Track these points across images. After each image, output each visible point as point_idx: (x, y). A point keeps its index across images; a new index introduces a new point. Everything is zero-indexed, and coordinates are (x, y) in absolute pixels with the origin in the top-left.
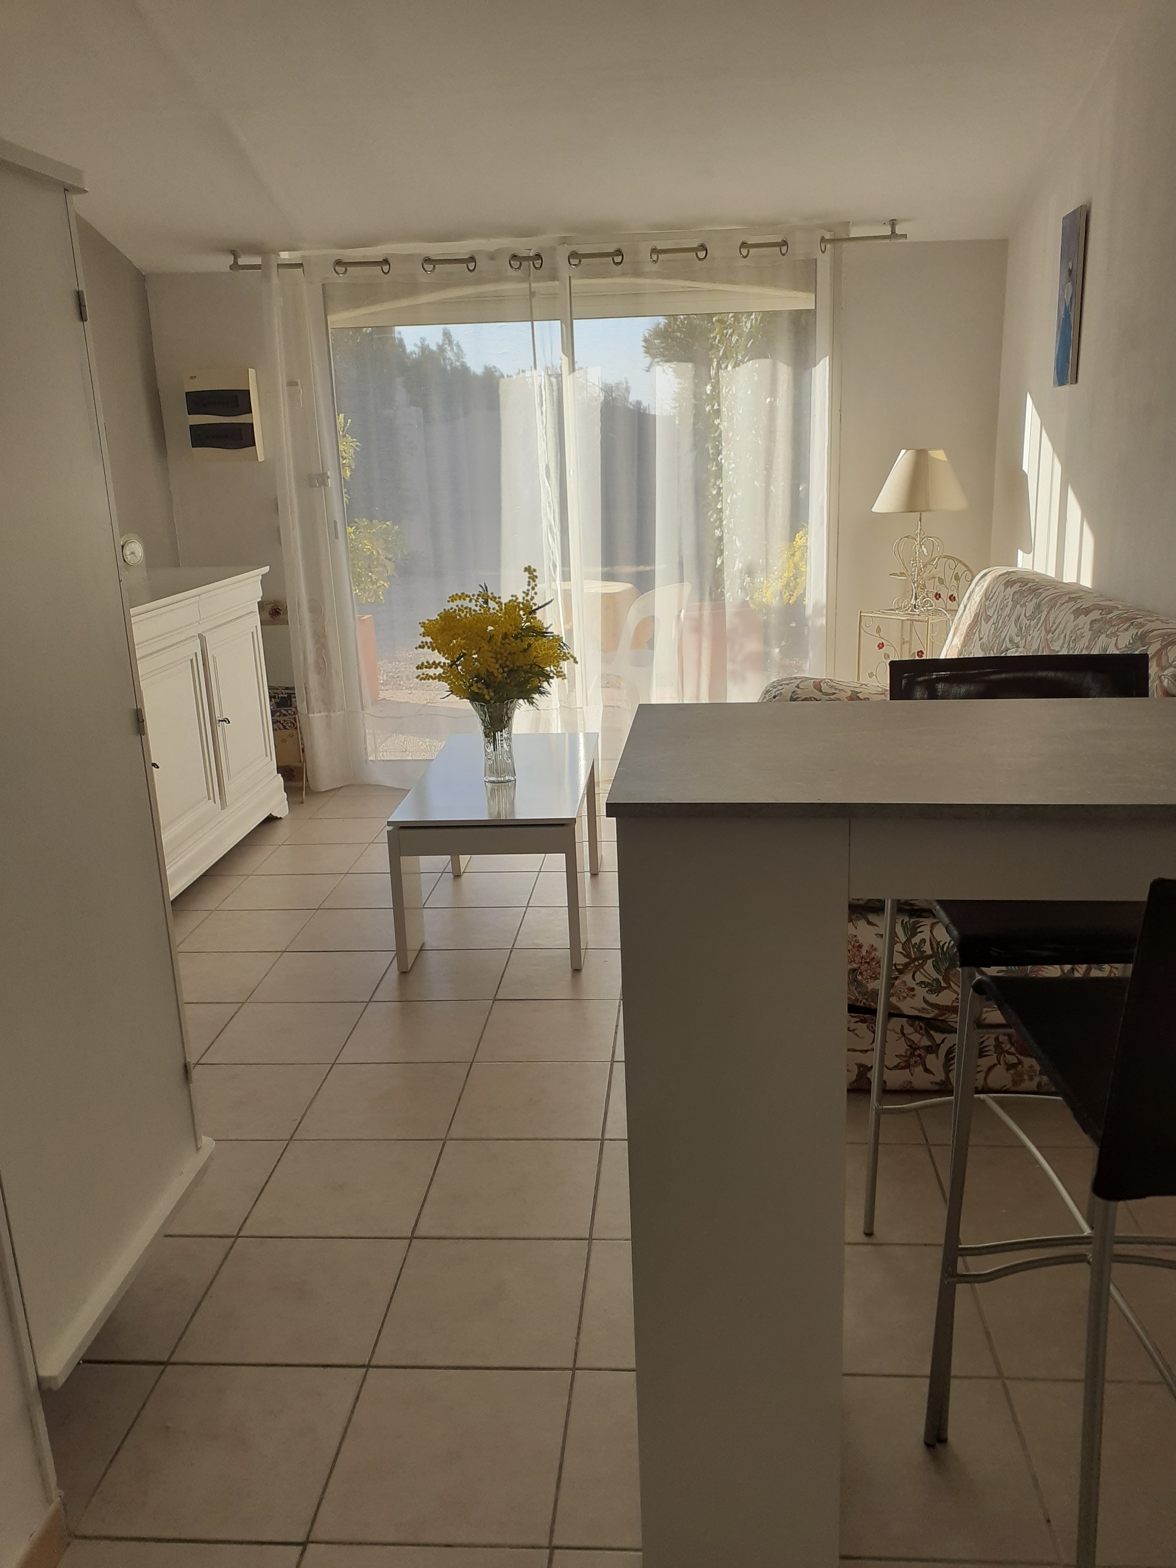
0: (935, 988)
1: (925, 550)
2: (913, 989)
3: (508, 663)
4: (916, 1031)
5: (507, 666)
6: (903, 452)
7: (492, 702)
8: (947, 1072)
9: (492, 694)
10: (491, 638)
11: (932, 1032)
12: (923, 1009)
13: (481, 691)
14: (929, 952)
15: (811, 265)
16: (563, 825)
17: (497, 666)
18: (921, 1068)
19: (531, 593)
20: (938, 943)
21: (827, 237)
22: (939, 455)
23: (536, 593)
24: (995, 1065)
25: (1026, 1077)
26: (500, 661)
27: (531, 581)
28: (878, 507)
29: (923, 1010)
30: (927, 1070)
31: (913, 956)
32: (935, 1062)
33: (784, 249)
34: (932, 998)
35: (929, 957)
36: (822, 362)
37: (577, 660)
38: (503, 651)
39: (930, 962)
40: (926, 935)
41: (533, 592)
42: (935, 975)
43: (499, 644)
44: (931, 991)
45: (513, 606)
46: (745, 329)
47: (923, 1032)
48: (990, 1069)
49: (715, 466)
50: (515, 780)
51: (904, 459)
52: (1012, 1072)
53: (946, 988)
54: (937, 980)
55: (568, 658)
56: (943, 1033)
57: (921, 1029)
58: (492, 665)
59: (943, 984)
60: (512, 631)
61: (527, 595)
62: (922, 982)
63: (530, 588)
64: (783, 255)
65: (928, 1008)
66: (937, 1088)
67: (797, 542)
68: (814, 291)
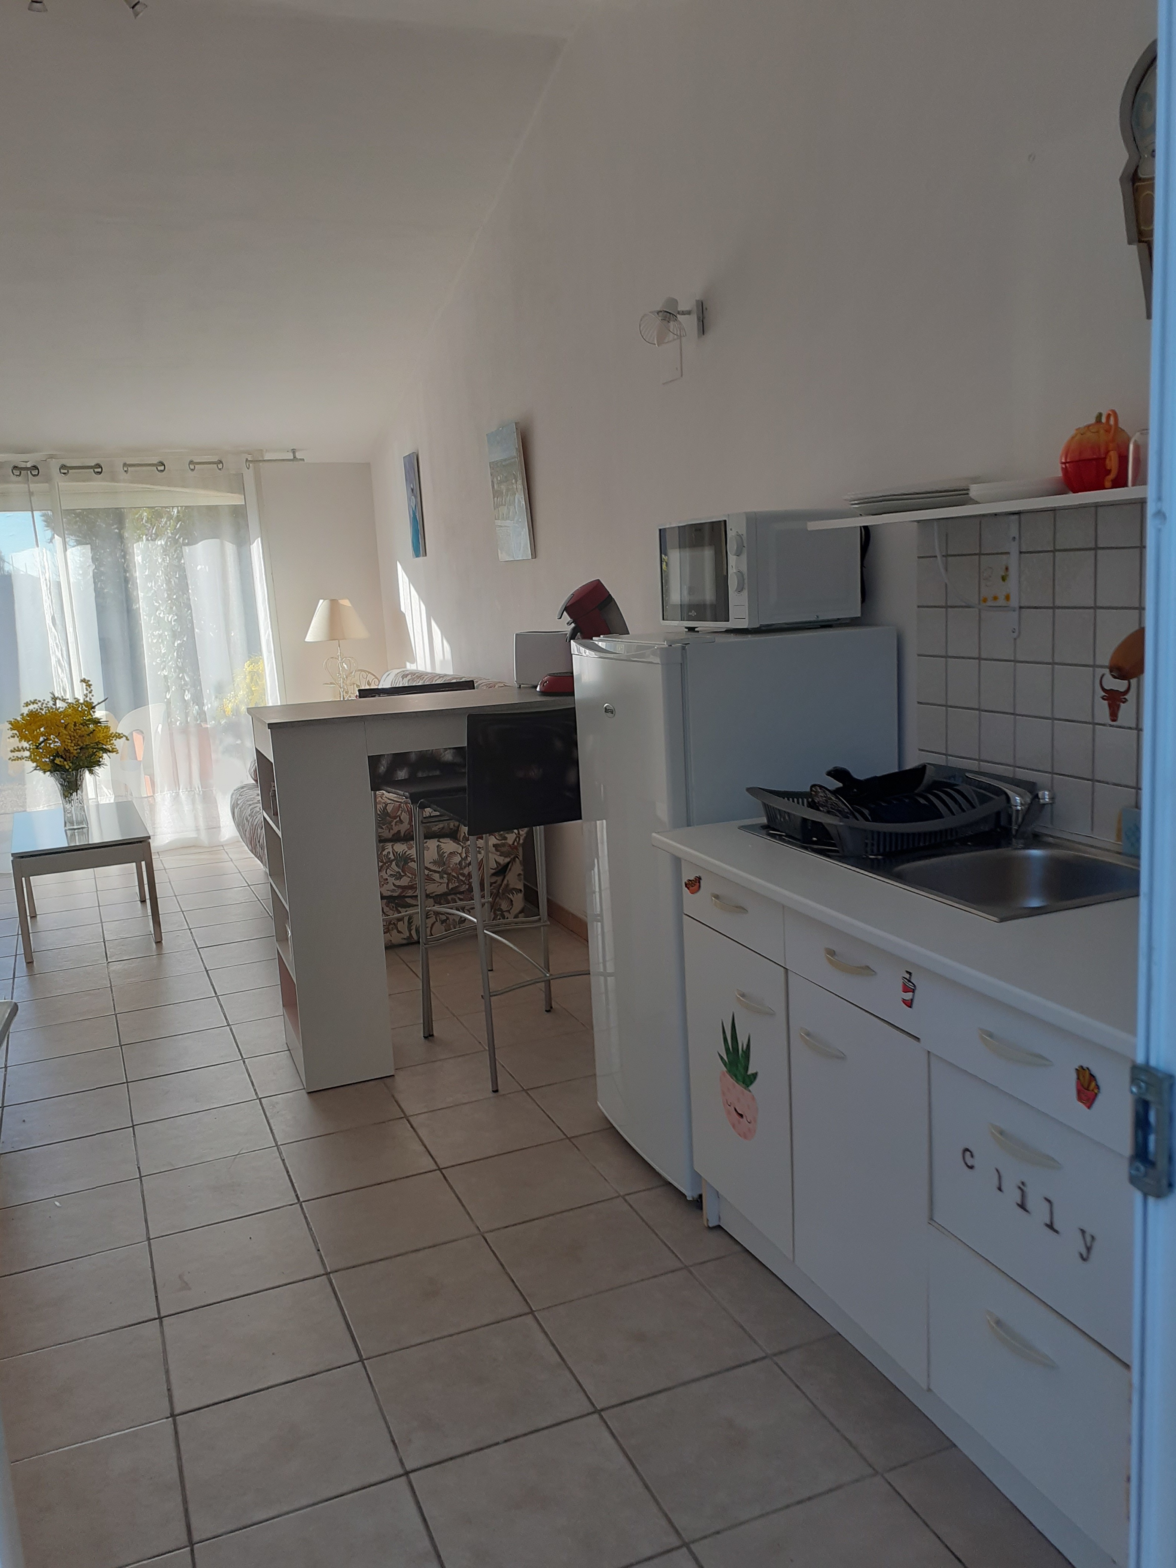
0: (399, 877)
1: (345, 666)
2: (387, 879)
3: (79, 743)
4: (391, 909)
5: (78, 745)
6: (321, 601)
7: (70, 770)
8: (410, 930)
9: (71, 765)
10: (66, 726)
11: (399, 908)
12: (393, 889)
13: (62, 764)
14: (393, 858)
15: (240, 476)
16: (141, 842)
17: (73, 745)
18: (395, 931)
19: (90, 695)
20: (397, 853)
21: (249, 459)
22: (346, 602)
23: (93, 696)
24: (435, 922)
25: (452, 926)
26: (74, 741)
27: (88, 687)
28: (309, 638)
29: (393, 891)
30: (399, 932)
31: (385, 861)
32: (403, 926)
33: (220, 466)
34: (398, 883)
35: (393, 860)
36: (256, 541)
37: (129, 738)
38: (75, 734)
39: (394, 863)
40: (390, 850)
41: (91, 694)
42: (397, 869)
43: (72, 730)
44: (397, 879)
45: (74, 707)
46: (172, 513)
47: (394, 909)
48: (433, 925)
49: (154, 620)
50: (88, 827)
51: (322, 606)
52: (444, 925)
53: (403, 876)
54: (398, 872)
55: (122, 737)
56: (405, 908)
57: (393, 907)
58: (69, 744)
59: (402, 874)
60: (80, 720)
61: (87, 697)
62: (391, 875)
63: (88, 692)
64: (220, 469)
65: (395, 888)
66: (404, 942)
67: (246, 669)
68: (243, 493)
